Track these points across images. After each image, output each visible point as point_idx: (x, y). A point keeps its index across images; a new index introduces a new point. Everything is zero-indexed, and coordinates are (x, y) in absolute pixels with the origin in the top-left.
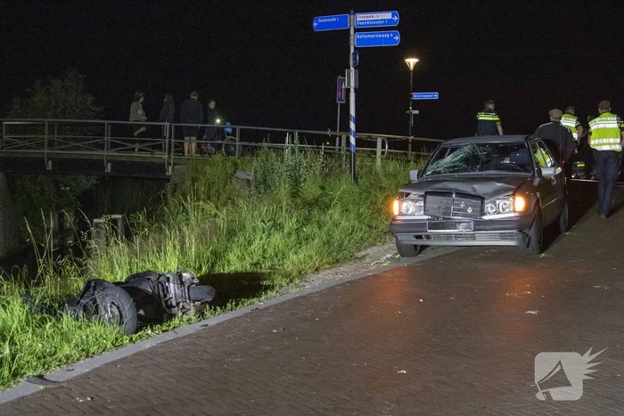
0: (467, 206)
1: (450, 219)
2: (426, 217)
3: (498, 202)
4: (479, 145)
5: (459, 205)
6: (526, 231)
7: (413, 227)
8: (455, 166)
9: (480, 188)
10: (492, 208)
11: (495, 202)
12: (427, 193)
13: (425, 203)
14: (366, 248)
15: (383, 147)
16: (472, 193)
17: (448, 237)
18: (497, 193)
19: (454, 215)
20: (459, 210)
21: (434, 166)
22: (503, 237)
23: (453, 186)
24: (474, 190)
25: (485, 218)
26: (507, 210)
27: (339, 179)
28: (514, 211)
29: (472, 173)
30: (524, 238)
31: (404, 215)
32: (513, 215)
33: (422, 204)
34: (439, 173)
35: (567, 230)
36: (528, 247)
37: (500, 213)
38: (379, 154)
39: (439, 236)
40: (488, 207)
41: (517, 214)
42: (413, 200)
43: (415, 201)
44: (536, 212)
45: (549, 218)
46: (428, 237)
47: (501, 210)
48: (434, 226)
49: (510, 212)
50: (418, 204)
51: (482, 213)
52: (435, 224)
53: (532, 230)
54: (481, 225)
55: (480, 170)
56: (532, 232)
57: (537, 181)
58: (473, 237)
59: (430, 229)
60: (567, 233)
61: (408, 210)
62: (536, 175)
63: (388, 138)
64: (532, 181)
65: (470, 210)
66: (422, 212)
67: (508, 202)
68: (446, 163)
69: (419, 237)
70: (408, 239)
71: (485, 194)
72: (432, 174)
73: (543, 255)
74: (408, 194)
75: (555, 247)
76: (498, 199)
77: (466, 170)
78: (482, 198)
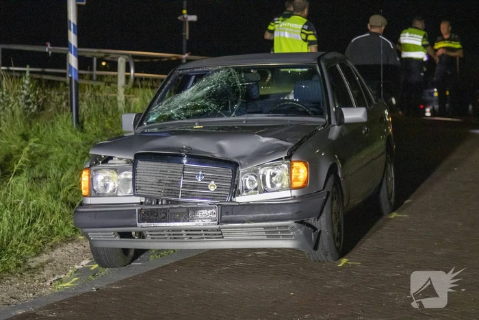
0: (208, 179)
1: (178, 202)
2: (138, 200)
3: (261, 171)
4: (239, 70)
5: (193, 178)
6: (311, 221)
7: (116, 216)
8: (196, 107)
9: (231, 147)
10: (252, 182)
11: (256, 171)
12: (139, 157)
13: (134, 175)
14: (53, 248)
15: (128, 70)
16: (218, 156)
17: (176, 234)
18: (261, 154)
19: (186, 195)
20: (195, 186)
21: (163, 106)
22: (271, 233)
23: (184, 142)
24: (221, 150)
25: (240, 199)
26: (278, 185)
27: (53, 123)
28: (291, 188)
29: (226, 118)
30: (307, 235)
31: (98, 195)
32: (287, 194)
33: (130, 176)
34: (170, 118)
35: (394, 208)
36: (316, 248)
37: (265, 191)
38: (121, 81)
39: (159, 235)
40: (246, 180)
41: (294, 193)
42: (115, 170)
43: (118, 170)
44: (329, 188)
45: (357, 195)
46: (141, 235)
47: (268, 185)
48: (150, 215)
49: (282, 189)
50: (122, 176)
51: (235, 190)
52: (152, 212)
53: (323, 218)
54: (230, 213)
55: (239, 113)
56: (322, 224)
57: (335, 132)
58: (219, 235)
59: (142, 220)
60: (394, 215)
61: (106, 187)
62: (333, 121)
63: (134, 57)
64: (327, 132)
65: (212, 187)
66: (130, 191)
67: (279, 172)
68: (183, 102)
69: (126, 235)
70: (108, 239)
71: (239, 158)
72: (157, 120)
73: (344, 261)
74: (107, 160)
75: (368, 244)
76: (262, 166)
77: (215, 114)
78: (233, 165)
